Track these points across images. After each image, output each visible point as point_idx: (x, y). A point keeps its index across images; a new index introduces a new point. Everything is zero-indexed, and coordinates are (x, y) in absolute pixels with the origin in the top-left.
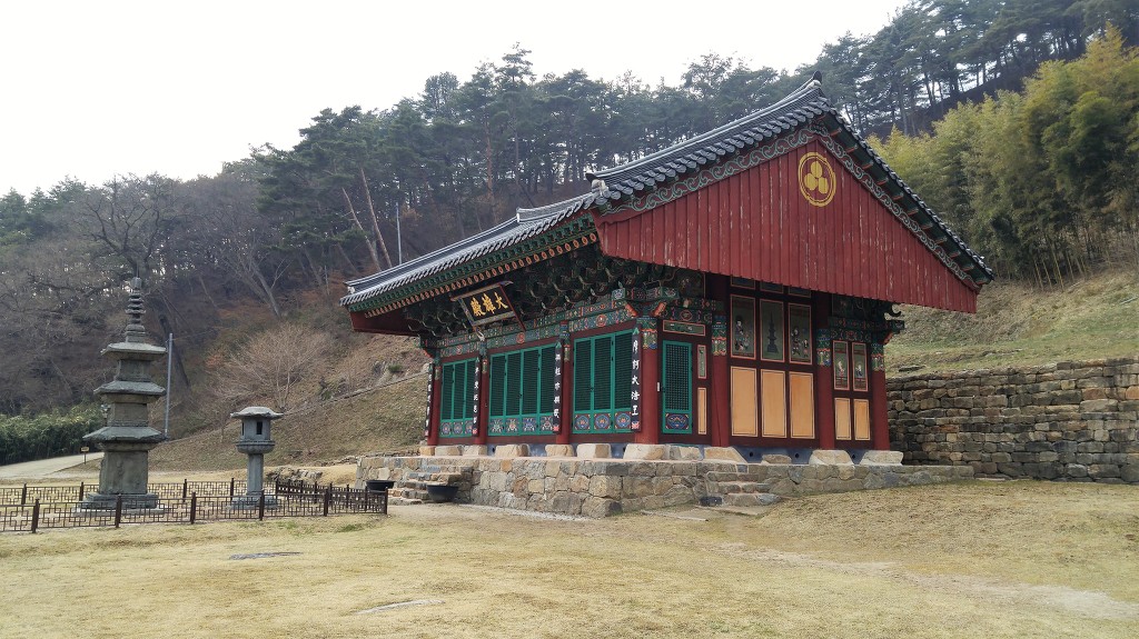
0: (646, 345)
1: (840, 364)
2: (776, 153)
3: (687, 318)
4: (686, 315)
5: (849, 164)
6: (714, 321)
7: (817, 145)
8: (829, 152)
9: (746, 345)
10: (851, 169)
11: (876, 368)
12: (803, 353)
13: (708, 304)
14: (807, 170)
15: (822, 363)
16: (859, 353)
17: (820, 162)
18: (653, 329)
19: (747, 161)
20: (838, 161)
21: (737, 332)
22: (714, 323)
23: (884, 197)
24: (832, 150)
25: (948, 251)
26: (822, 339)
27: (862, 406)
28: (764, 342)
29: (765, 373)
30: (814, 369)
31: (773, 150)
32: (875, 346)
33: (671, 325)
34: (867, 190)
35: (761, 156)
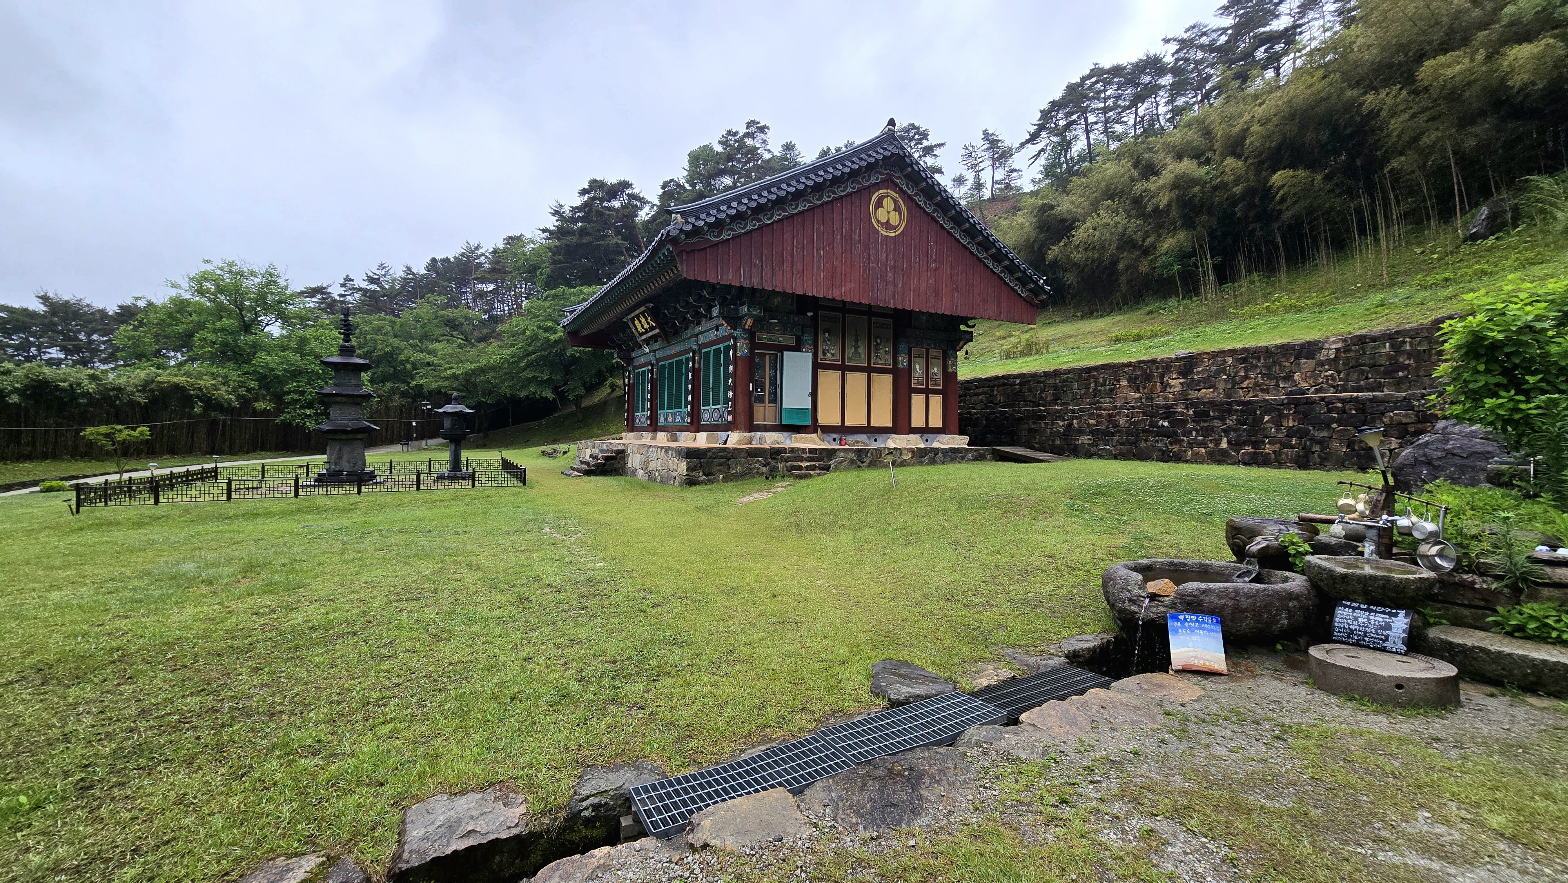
0: (739, 354)
1: (917, 367)
2: (849, 190)
3: (778, 331)
4: (777, 328)
5: (920, 200)
6: (803, 333)
7: (889, 183)
8: (901, 189)
9: (833, 352)
10: (922, 204)
11: (950, 370)
12: (884, 358)
13: (796, 319)
14: (879, 204)
15: (900, 366)
16: (936, 358)
17: (892, 198)
18: (745, 339)
19: (821, 197)
20: (909, 196)
21: (824, 341)
22: (803, 335)
23: (952, 228)
24: (904, 187)
25: (1011, 273)
26: (903, 346)
27: (936, 401)
28: (849, 351)
29: (849, 375)
30: (894, 371)
31: (846, 188)
32: (950, 352)
33: (763, 337)
34: (937, 222)
35: (834, 193)
